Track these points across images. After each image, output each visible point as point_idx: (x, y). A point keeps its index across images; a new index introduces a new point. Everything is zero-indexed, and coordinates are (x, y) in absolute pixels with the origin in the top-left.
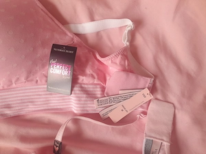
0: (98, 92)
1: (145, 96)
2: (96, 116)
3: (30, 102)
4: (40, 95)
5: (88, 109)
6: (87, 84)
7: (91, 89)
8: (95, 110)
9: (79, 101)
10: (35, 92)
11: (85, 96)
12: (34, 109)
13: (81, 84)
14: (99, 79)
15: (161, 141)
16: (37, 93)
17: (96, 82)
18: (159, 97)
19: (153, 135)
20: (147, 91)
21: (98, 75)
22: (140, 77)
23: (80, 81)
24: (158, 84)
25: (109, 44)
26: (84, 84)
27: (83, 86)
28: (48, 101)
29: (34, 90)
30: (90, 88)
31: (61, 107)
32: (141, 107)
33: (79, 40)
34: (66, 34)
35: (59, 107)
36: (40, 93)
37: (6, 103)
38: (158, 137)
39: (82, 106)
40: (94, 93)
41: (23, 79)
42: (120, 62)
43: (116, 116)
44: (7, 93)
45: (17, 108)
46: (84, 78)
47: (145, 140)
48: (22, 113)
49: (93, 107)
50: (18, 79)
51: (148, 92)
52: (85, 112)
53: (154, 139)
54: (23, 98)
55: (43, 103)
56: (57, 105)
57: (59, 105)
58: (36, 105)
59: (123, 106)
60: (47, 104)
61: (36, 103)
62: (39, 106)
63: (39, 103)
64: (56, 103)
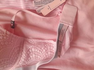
2: (34, 11)
5: (29, 7)
8: (33, 8)
15: (68, 25)
19: (64, 22)
31: (16, 6)
35: (14, 6)
38: (67, 23)
43: (45, 12)
47: (59, 24)
49: (32, 6)
53: (64, 24)
55: (6, 3)
56: (13, 5)
57: (14, 5)
58: (2, 4)
59: (49, 6)
60: (8, 4)
61: (2, 3)
62: (4, 5)
63: (4, 3)
64: (13, 3)
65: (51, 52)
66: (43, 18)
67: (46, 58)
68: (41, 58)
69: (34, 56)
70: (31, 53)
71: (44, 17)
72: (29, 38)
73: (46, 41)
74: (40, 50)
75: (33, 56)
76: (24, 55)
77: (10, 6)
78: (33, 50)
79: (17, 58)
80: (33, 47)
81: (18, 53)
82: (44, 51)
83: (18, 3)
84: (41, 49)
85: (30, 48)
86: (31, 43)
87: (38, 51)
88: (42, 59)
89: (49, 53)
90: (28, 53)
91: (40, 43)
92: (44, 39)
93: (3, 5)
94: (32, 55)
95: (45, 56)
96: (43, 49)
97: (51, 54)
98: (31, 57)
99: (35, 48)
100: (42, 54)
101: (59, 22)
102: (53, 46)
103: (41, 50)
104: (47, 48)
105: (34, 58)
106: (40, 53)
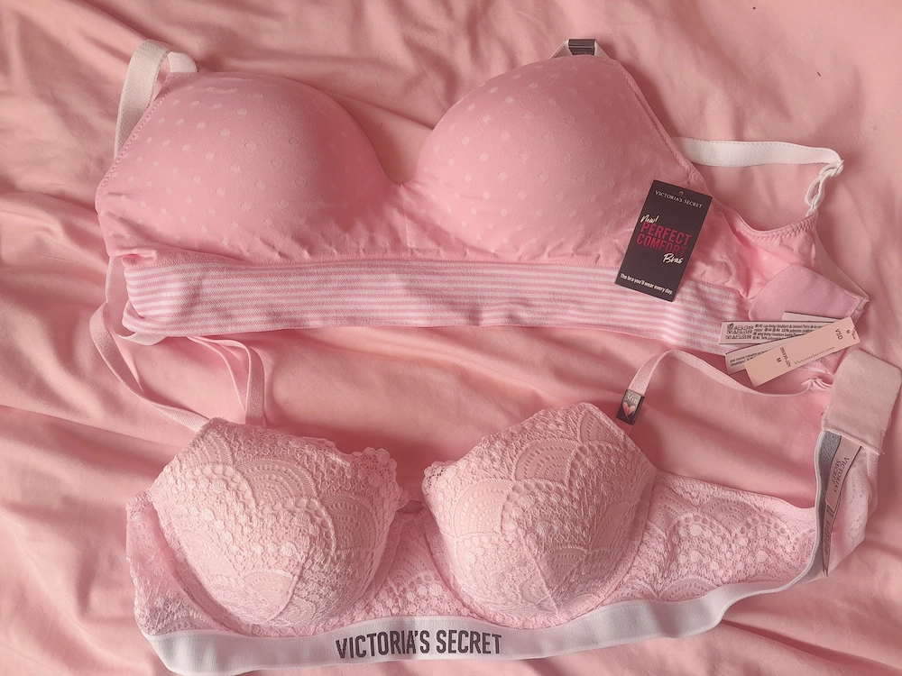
0: (730, 309)
1: (840, 336)
2: (717, 361)
3: (573, 302)
4: (595, 290)
5: (702, 341)
6: (709, 285)
7: (716, 299)
8: (716, 348)
9: (689, 318)
10: (588, 282)
11: (702, 309)
12: (576, 319)
13: (697, 281)
14: (738, 277)
15: (859, 444)
16: (590, 285)
17: (729, 284)
18: (870, 346)
19: (843, 426)
20: (848, 324)
21: (738, 267)
22: (838, 289)
23: (696, 275)
24: (872, 316)
25: (767, 201)
26: (703, 283)
27: (700, 286)
28: (613, 306)
29: (586, 278)
30: (714, 294)
31: (638, 326)
32: (823, 360)
33: (701, 179)
34: (677, 162)
35: (632, 325)
36: (599, 286)
37: (518, 295)
38: (855, 433)
39: (692, 331)
40: (720, 308)
41: (569, 248)
42: (800, 249)
43: (762, 371)
44: (526, 273)
45: (545, 310)
46: (709, 268)
47: (822, 434)
48: (549, 323)
49: (716, 339)
50: (560, 245)
51: (852, 327)
52: (696, 348)
53: (844, 436)
54: (557, 290)
55: (601, 309)
56: (629, 321)
57: (634, 322)
58: (584, 310)
59: (782, 349)
60: (608, 312)
61: (586, 307)
62: (589, 315)
63: (593, 308)
64: (630, 315)
65: (769, 552)
66: (746, 394)
67: (742, 576)
68: (720, 573)
69: (694, 555)
70: (686, 545)
71: (754, 392)
72: (674, 474)
73: (750, 500)
74: (723, 538)
75: (690, 558)
76: (654, 547)
77: (611, 323)
78: (695, 530)
79: (623, 556)
80: (696, 518)
81: (631, 536)
82: (743, 541)
83: (651, 317)
84: (730, 532)
85: (682, 518)
86: (686, 496)
87: (717, 540)
88: (725, 579)
89: (761, 556)
90: (675, 539)
91: (722, 505)
92: (744, 490)
93: (585, 314)
94: (687, 554)
95: (740, 566)
96: (737, 531)
97: (766, 563)
98: (682, 559)
99: (704, 521)
100: (728, 555)
101: (823, 423)
102: (783, 525)
103: (728, 535)
104: (756, 529)
105: (694, 568)
106: (724, 548)
